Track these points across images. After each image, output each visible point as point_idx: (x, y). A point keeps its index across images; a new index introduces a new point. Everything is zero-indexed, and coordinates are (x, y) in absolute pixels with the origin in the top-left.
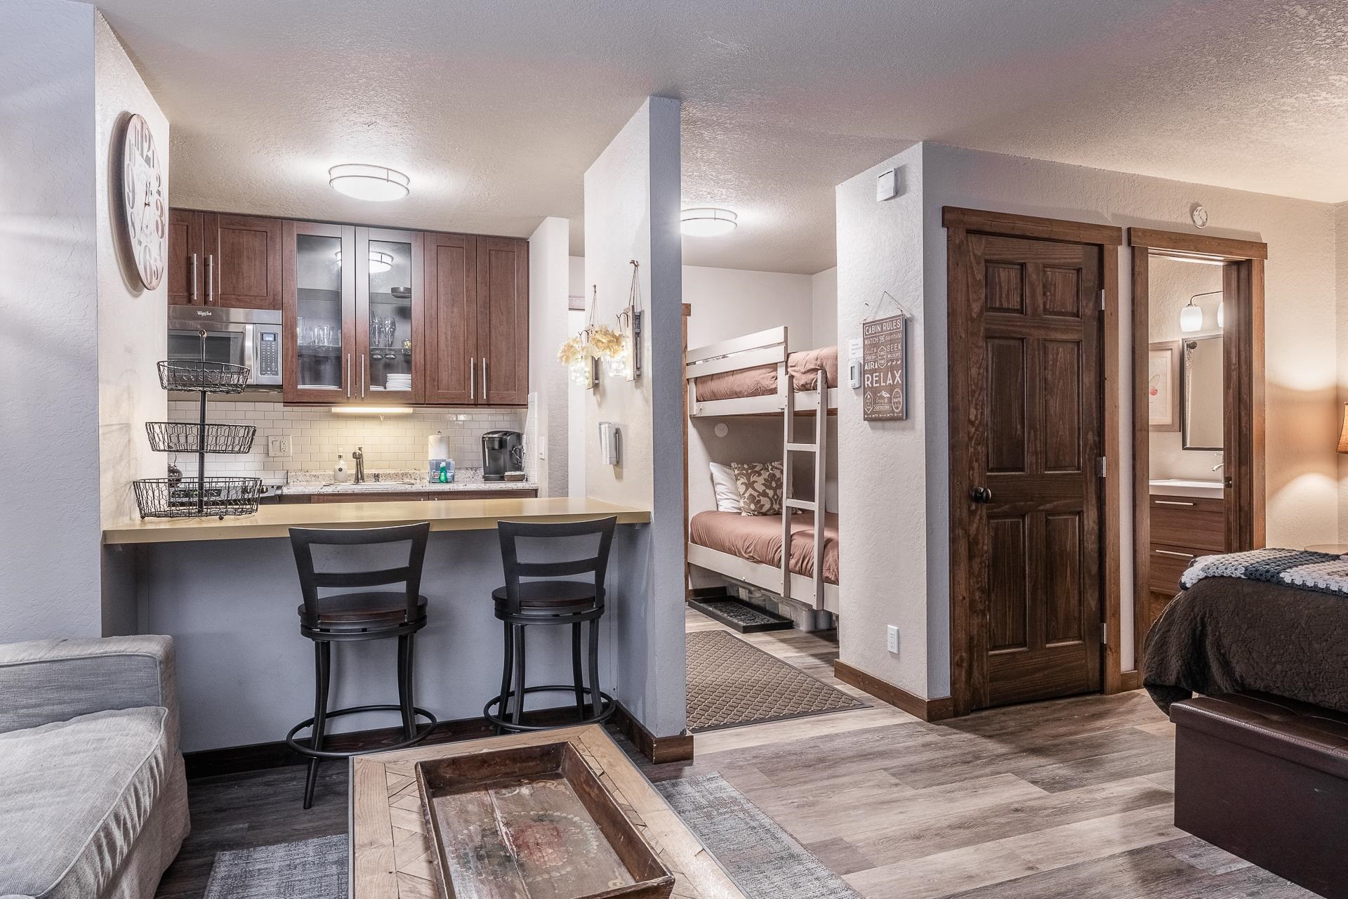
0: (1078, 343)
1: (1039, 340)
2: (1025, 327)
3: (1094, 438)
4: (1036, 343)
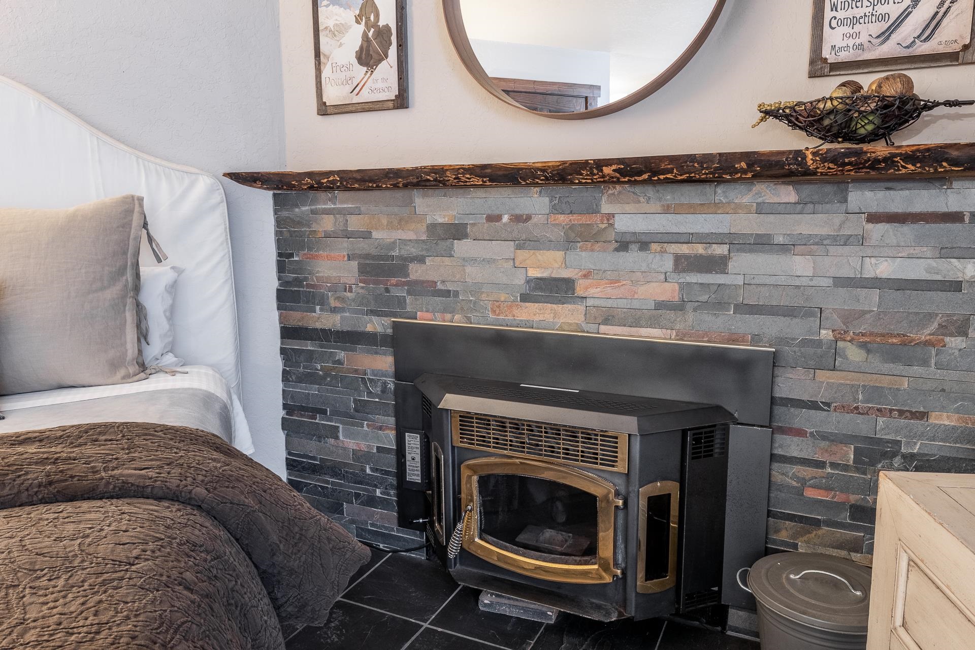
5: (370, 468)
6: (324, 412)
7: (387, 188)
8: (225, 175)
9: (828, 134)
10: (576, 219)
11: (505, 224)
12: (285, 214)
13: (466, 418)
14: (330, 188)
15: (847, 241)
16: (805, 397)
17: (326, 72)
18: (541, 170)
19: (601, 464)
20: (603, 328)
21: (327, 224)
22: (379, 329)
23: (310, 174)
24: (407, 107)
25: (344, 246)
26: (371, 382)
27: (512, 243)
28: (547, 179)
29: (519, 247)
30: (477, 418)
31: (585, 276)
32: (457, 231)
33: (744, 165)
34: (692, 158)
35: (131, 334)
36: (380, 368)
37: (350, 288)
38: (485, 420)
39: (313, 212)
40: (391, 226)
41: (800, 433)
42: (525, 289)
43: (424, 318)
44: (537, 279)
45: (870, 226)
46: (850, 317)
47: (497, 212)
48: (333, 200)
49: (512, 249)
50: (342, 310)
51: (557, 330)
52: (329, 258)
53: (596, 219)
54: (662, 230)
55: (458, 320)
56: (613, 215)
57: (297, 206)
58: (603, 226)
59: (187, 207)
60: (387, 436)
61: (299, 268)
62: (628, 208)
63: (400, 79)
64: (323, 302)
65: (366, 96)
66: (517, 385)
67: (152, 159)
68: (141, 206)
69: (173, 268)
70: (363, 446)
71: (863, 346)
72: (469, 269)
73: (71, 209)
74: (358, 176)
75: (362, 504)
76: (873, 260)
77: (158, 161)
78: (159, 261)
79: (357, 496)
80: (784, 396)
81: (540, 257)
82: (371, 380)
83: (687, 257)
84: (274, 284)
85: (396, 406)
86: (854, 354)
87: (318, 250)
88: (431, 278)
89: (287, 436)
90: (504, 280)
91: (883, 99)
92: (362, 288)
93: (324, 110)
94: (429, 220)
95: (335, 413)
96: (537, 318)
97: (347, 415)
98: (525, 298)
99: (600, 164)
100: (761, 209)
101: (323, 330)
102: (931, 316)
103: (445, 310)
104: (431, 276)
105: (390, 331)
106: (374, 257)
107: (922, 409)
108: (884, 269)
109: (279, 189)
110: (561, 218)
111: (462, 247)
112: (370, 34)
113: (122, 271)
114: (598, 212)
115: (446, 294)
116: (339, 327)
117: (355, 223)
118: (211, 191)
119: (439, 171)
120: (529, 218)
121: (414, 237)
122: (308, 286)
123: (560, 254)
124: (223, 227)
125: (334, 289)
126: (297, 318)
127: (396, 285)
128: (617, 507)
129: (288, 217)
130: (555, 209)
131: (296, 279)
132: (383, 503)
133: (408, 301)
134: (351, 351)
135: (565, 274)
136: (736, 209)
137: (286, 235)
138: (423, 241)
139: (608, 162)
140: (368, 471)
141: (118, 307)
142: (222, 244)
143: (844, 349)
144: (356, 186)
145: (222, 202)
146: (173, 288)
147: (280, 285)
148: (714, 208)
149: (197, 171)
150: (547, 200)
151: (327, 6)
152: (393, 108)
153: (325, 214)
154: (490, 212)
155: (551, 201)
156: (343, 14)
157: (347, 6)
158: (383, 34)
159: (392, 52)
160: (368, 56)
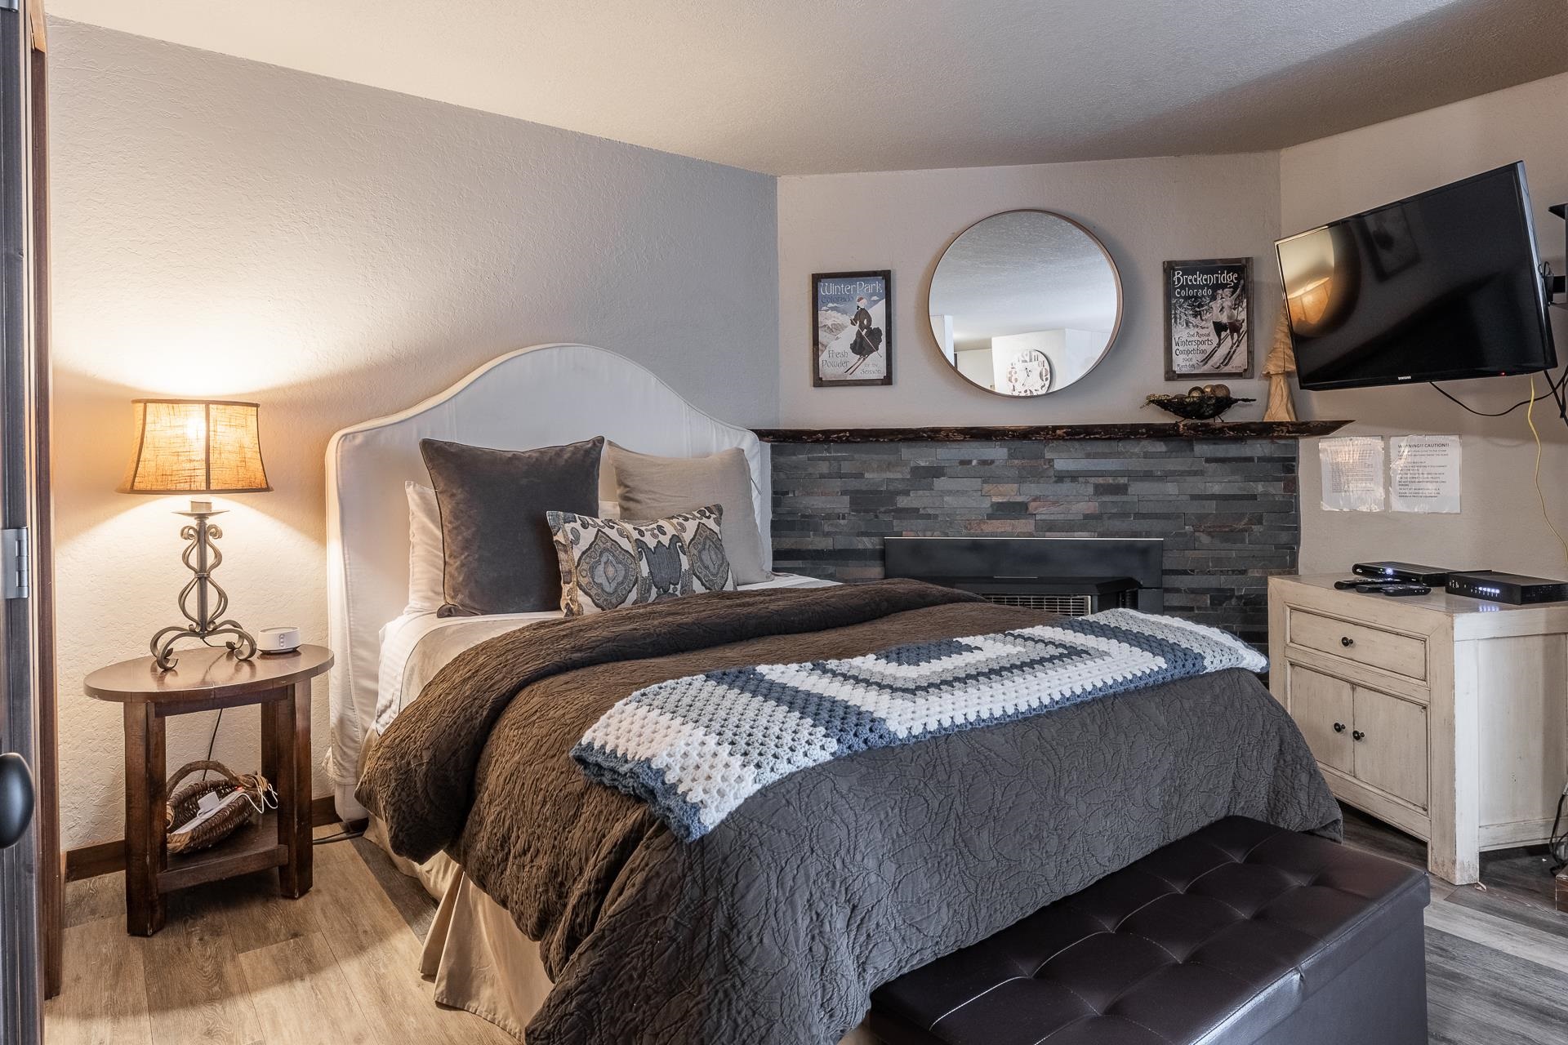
7: (883, 442)
9: (1186, 415)
10: (1026, 463)
11: (974, 467)
12: (782, 460)
15: (1195, 473)
16: (1180, 568)
17: (823, 357)
18: (1012, 431)
20: (1046, 534)
21: (824, 468)
22: (870, 546)
23: (824, 432)
24: (892, 385)
25: (837, 485)
27: (980, 479)
28: (1014, 436)
29: (984, 482)
31: (1034, 500)
32: (937, 472)
33: (1144, 430)
34: (1114, 426)
36: (869, 577)
37: (843, 516)
39: (809, 459)
40: (880, 469)
41: (1178, 590)
42: (990, 511)
43: (908, 536)
44: (998, 503)
45: (1207, 465)
46: (1201, 517)
47: (968, 458)
48: (828, 450)
49: (980, 484)
50: (835, 534)
51: (1015, 537)
52: (823, 494)
53: (1041, 462)
54: (1085, 469)
55: (937, 536)
56: (1053, 460)
57: (794, 455)
58: (1046, 467)
61: (794, 503)
62: (1063, 455)
63: (887, 365)
64: (816, 528)
66: (992, 578)
71: (1209, 534)
72: (946, 499)
74: (868, 433)
76: (1210, 484)
80: (1167, 568)
81: (1001, 489)
83: (1102, 485)
86: (1205, 539)
87: (812, 489)
90: (974, 505)
91: (1218, 399)
92: (853, 516)
93: (819, 382)
94: (912, 464)
96: (999, 530)
98: (990, 517)
99: (1055, 428)
100: (1146, 455)
101: (815, 551)
102: (1243, 515)
103: (927, 529)
104: (915, 505)
105: (878, 547)
106: (864, 493)
107: (1244, 568)
108: (1217, 489)
110: (1016, 462)
111: (940, 483)
112: (863, 333)
114: (1043, 458)
115: (928, 516)
116: (831, 547)
117: (846, 467)
118: (754, 445)
120: (992, 462)
121: (901, 477)
122: (803, 516)
123: (1015, 487)
125: (828, 517)
126: (788, 543)
127: (885, 512)
129: (785, 463)
130: (1011, 456)
131: (790, 512)
133: (895, 524)
135: (1019, 499)
136: (1132, 455)
137: (783, 477)
138: (908, 479)
139: (1061, 428)
143: (1199, 537)
144: (859, 440)
147: (773, 517)
148: (1118, 455)
150: (1005, 450)
151: (827, 311)
152: (882, 384)
153: (821, 461)
154: (963, 458)
155: (1009, 451)
156: (840, 318)
157: (844, 312)
158: (874, 334)
159: (882, 346)
160: (861, 347)
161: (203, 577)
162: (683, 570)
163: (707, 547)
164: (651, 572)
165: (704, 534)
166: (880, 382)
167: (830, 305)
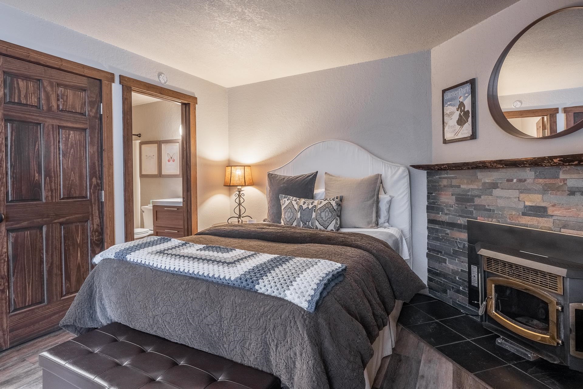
0: (84, 130)
1: (53, 125)
2: (43, 117)
3: (96, 181)
4: (50, 127)
5: (458, 277)
6: (441, 252)
7: (465, 169)
8: (410, 166)
10: (548, 181)
11: (514, 183)
12: (430, 179)
13: (489, 259)
14: (445, 169)
17: (446, 129)
18: (525, 161)
19: (549, 288)
20: (562, 230)
21: (445, 182)
22: (462, 223)
24: (476, 138)
25: (450, 191)
26: (459, 243)
27: (518, 191)
28: (530, 164)
29: (521, 193)
30: (493, 260)
31: (553, 206)
32: (494, 186)
35: (374, 215)
36: (462, 238)
37: (452, 206)
38: (497, 261)
39: (440, 178)
40: (468, 183)
42: (524, 210)
43: (480, 220)
44: (530, 206)
47: (511, 178)
48: (447, 174)
49: (518, 193)
50: (449, 214)
51: (539, 229)
52: (445, 195)
53: (558, 181)
55: (494, 222)
56: (566, 180)
57: (434, 176)
58: (561, 184)
59: (396, 177)
60: (465, 266)
61: (435, 198)
62: (574, 176)
63: (472, 129)
64: (442, 211)
65: (460, 136)
66: (519, 251)
67: (387, 162)
68: (381, 177)
69: (390, 196)
70: (455, 268)
72: (499, 201)
73: (362, 178)
74: (454, 165)
75: (455, 291)
77: (388, 163)
78: (385, 193)
79: (453, 288)
81: (531, 197)
82: (459, 242)
84: (426, 203)
85: (468, 253)
87: (441, 192)
88: (483, 204)
89: (428, 260)
90: (514, 206)
92: (457, 206)
93: (445, 142)
94: (483, 181)
95: (446, 254)
96: (529, 223)
97: (450, 255)
98: (524, 214)
99: (551, 158)
101: (442, 221)
103: (489, 217)
104: (483, 203)
105: (466, 224)
106: (461, 195)
109: (429, 170)
110: (541, 180)
111: (497, 192)
112: (462, 114)
113: (373, 196)
114: (559, 178)
115: (489, 210)
116: (448, 221)
117: (455, 182)
118: (404, 171)
119: (483, 163)
120: (525, 180)
121: (477, 188)
122: (437, 204)
123: (540, 196)
124: (407, 183)
125: (446, 206)
126: (433, 216)
127: (470, 206)
128: (557, 310)
129: (431, 180)
130: (537, 177)
131: (433, 202)
132: (463, 293)
133: (474, 212)
134: (452, 230)
135: (543, 204)
137: (431, 186)
138: (480, 189)
139: (556, 157)
140: (457, 279)
141: (371, 206)
142: (406, 189)
144: (454, 168)
145: (407, 175)
146: (390, 202)
147: (428, 204)
149: (399, 165)
150: (533, 173)
151: (447, 106)
152: (470, 139)
153: (445, 179)
154: (508, 178)
155: (535, 173)
156: (453, 109)
157: (454, 105)
158: (466, 113)
159: (470, 119)
160: (461, 122)
161: (240, 204)
162: (312, 218)
163: (325, 211)
164: (301, 217)
165: (327, 206)
166: (469, 138)
167: (449, 103)
